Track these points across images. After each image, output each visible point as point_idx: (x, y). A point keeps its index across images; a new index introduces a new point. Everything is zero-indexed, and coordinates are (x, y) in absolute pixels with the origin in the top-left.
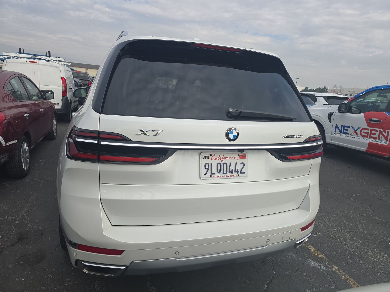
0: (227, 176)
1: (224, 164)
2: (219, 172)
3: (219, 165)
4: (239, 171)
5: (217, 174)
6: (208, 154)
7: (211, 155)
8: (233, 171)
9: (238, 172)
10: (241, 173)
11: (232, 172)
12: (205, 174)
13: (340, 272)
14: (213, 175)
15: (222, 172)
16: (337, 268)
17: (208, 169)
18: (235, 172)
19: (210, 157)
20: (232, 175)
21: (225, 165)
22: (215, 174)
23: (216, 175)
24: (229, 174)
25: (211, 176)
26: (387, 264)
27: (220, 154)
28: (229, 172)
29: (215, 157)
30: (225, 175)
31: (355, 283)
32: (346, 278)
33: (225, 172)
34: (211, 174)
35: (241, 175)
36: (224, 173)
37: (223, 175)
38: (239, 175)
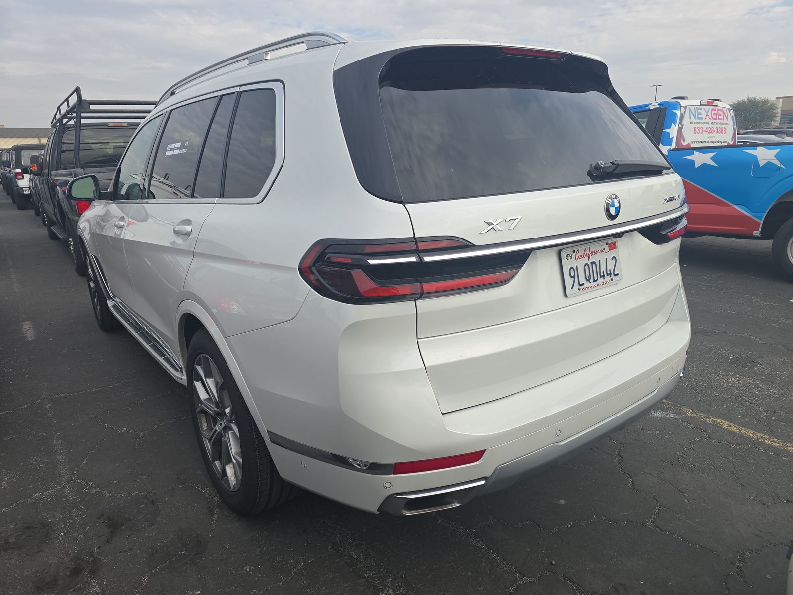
0: (598, 285)
1: (592, 263)
2: (588, 280)
3: (587, 267)
4: (612, 272)
5: (587, 284)
6: (569, 251)
7: (574, 252)
8: (605, 274)
9: (610, 274)
10: (615, 275)
11: (603, 276)
12: (572, 288)
13: (700, 415)
14: (582, 287)
15: (592, 280)
16: (691, 411)
17: (574, 277)
18: (608, 275)
19: (574, 255)
20: (604, 281)
21: (594, 265)
22: (583, 284)
23: (585, 286)
24: (600, 280)
25: (579, 289)
26: (748, 386)
27: (584, 248)
28: (601, 277)
29: (580, 254)
30: (596, 283)
31: (729, 423)
32: (712, 421)
33: (596, 279)
34: (580, 285)
35: (615, 278)
36: (595, 281)
37: (593, 284)
38: (612, 280)
